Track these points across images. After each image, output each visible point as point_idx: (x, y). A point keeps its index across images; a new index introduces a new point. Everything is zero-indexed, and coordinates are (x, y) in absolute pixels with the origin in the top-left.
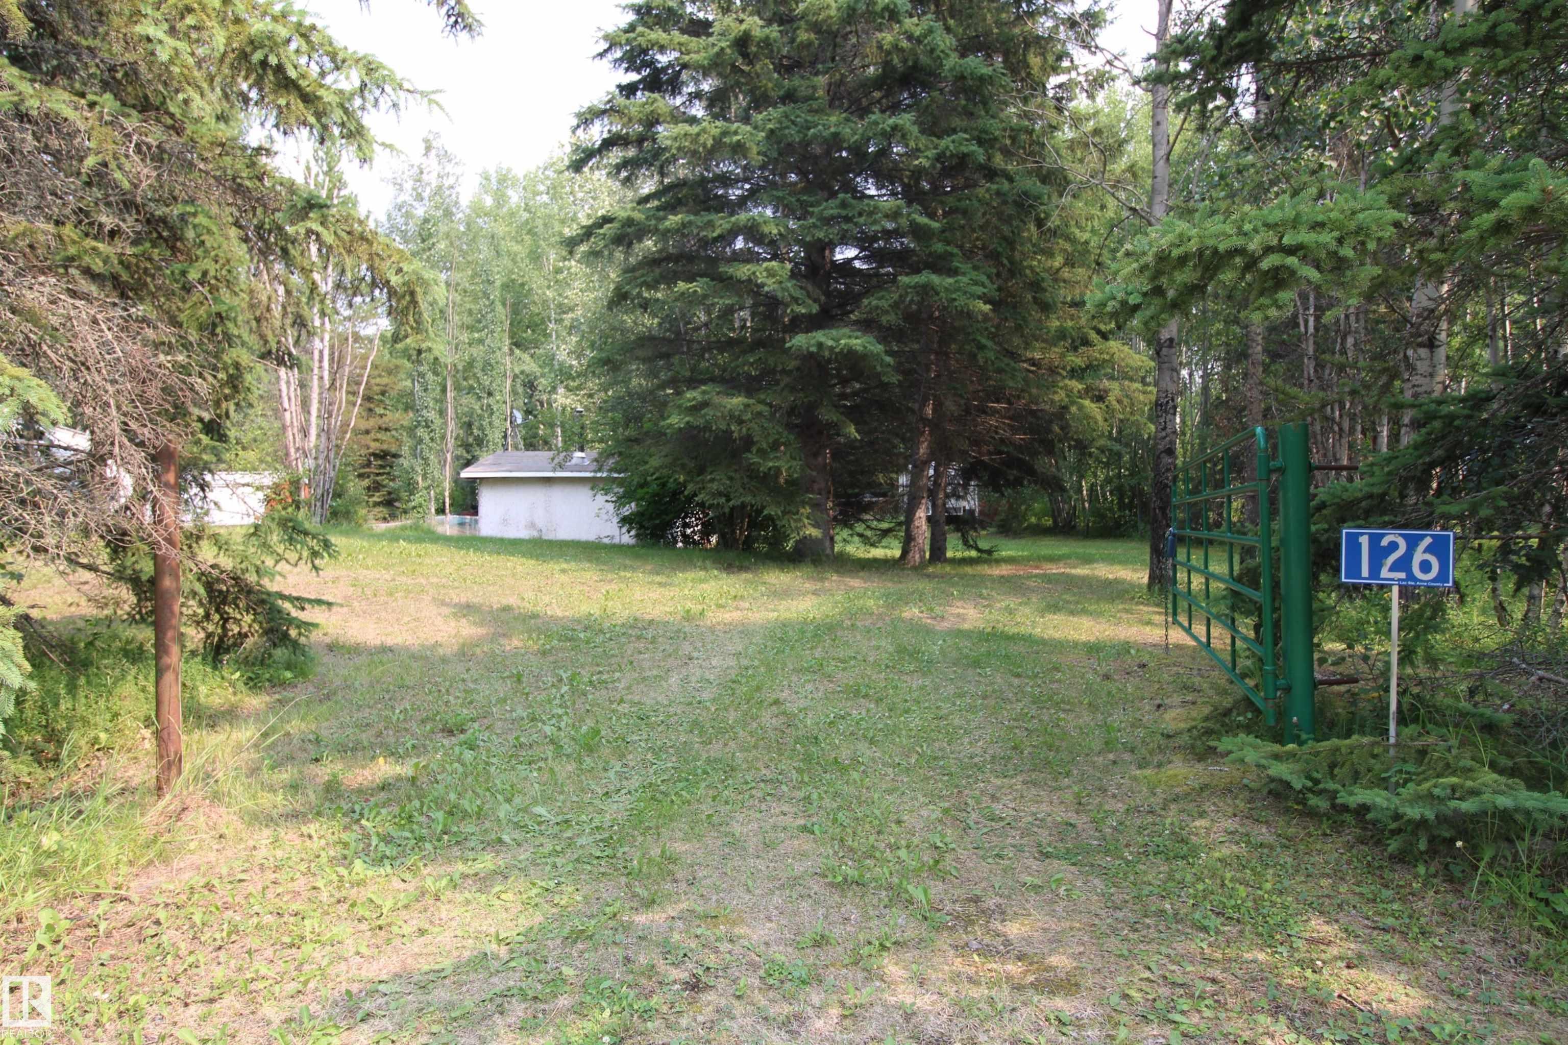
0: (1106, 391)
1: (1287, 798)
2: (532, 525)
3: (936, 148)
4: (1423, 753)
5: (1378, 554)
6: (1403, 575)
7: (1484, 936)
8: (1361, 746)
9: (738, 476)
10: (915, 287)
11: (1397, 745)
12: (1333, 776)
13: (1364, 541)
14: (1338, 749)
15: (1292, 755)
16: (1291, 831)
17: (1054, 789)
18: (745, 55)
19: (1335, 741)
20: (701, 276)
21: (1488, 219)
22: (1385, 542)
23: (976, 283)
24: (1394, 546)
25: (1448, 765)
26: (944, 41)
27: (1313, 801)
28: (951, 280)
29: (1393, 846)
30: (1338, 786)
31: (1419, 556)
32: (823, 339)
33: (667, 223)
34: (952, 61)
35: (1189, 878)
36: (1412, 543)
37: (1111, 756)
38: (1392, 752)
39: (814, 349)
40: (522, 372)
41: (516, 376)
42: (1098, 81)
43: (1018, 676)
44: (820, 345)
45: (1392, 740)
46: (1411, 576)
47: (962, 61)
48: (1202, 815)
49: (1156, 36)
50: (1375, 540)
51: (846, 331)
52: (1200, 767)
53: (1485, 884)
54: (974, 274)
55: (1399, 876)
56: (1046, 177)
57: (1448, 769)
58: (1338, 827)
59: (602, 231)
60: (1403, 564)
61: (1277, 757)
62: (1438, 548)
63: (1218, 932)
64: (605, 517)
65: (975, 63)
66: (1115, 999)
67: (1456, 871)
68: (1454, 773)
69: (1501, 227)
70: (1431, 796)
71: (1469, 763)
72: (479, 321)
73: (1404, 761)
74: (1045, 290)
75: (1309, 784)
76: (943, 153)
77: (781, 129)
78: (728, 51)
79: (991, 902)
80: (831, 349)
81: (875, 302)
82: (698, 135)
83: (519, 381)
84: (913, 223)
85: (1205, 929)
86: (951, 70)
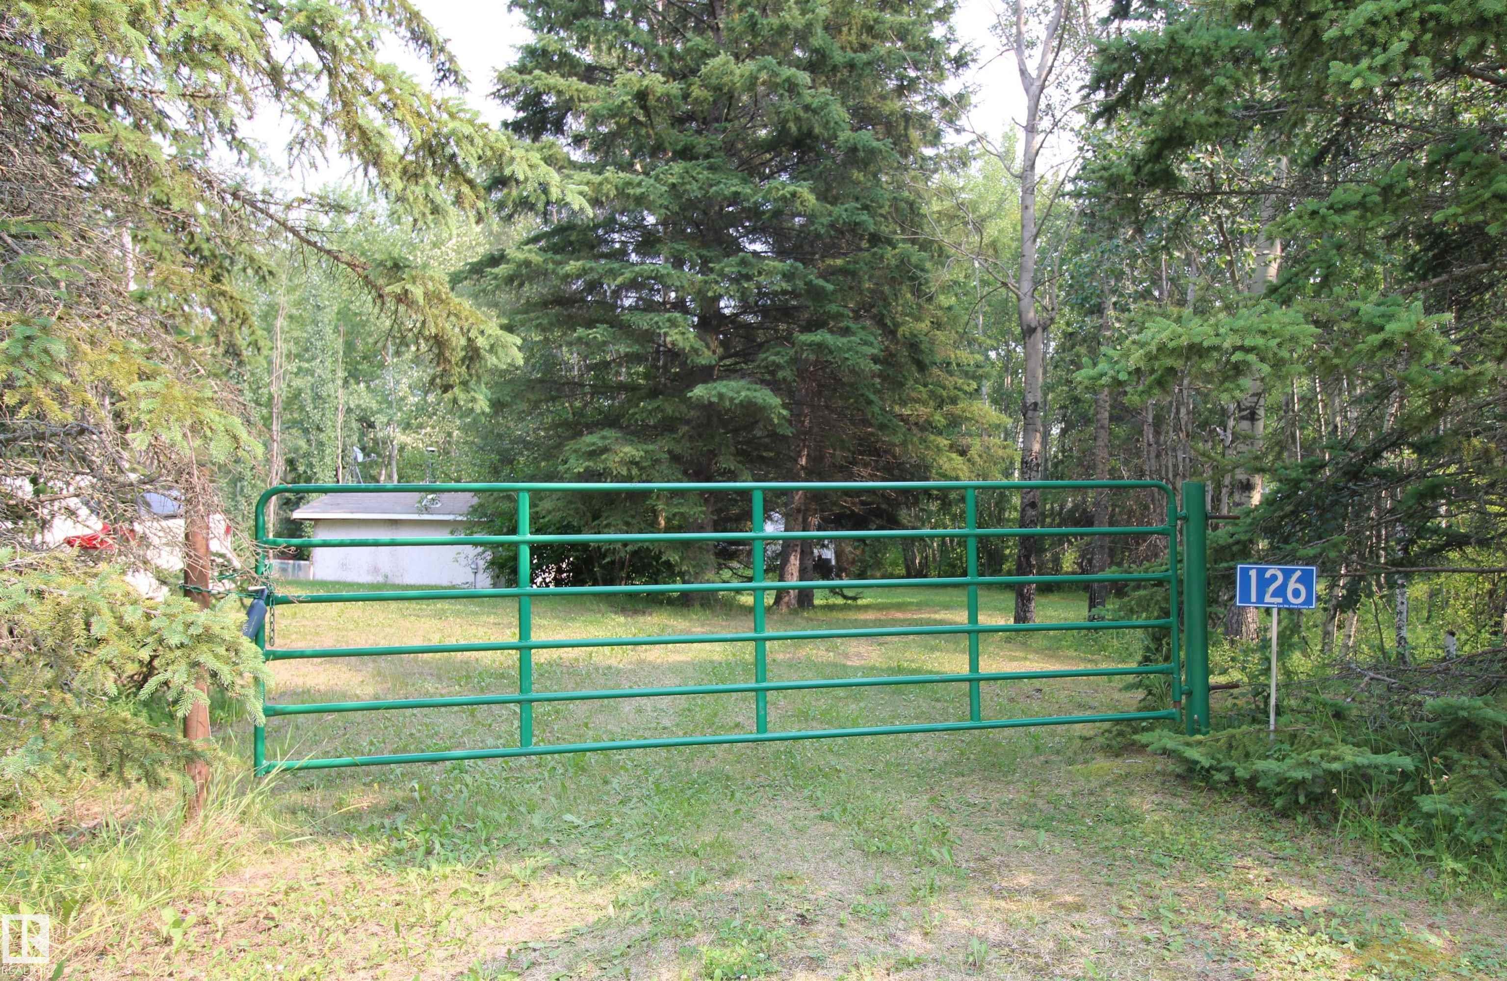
0: (969, 447)
1: (1192, 779)
2: (376, 570)
3: (830, 215)
4: (1293, 737)
5: (1264, 583)
6: (1280, 600)
7: (1349, 860)
8: (1250, 733)
9: (634, 521)
10: (810, 345)
11: (1276, 730)
12: (1231, 758)
13: (1253, 573)
14: (1233, 736)
15: (1200, 743)
16: (1201, 801)
17: (1008, 783)
18: (644, 107)
19: (1231, 731)
20: (602, 322)
21: (1375, 339)
22: (1268, 575)
23: (866, 343)
24: (1274, 578)
25: (1314, 743)
26: (839, 112)
27: (1218, 776)
28: (845, 340)
29: (1279, 803)
30: (1234, 764)
31: (1292, 585)
32: (724, 390)
33: (568, 268)
34: (845, 135)
35: (1138, 834)
36: (1287, 574)
37: (1042, 758)
38: (1272, 736)
39: (715, 399)
40: (358, 406)
41: (349, 410)
42: (962, 159)
43: (938, 700)
44: (721, 396)
45: (1272, 727)
46: (1286, 601)
47: (855, 135)
48: (1132, 793)
49: (1025, 128)
50: (1261, 573)
51: (742, 383)
52: (1119, 761)
53: (1344, 826)
54: (862, 334)
55: (1284, 825)
56: (925, 246)
57: (1315, 744)
58: (1234, 796)
59: (496, 270)
60: (1281, 592)
61: (1188, 744)
62: (1306, 580)
63: (1171, 867)
64: (464, 562)
65: (867, 136)
66: (1115, 910)
67: (1324, 819)
68: (1319, 747)
69: (1386, 344)
70: (1308, 762)
71: (1330, 740)
72: (307, 350)
73: (1282, 742)
74: (922, 352)
75: (1214, 763)
76: (837, 220)
77: (683, 184)
78: (630, 104)
79: (996, 860)
80: (732, 399)
81: (772, 358)
82: (601, 184)
83: (353, 416)
84: (809, 284)
85: (1161, 865)
86: (846, 141)
